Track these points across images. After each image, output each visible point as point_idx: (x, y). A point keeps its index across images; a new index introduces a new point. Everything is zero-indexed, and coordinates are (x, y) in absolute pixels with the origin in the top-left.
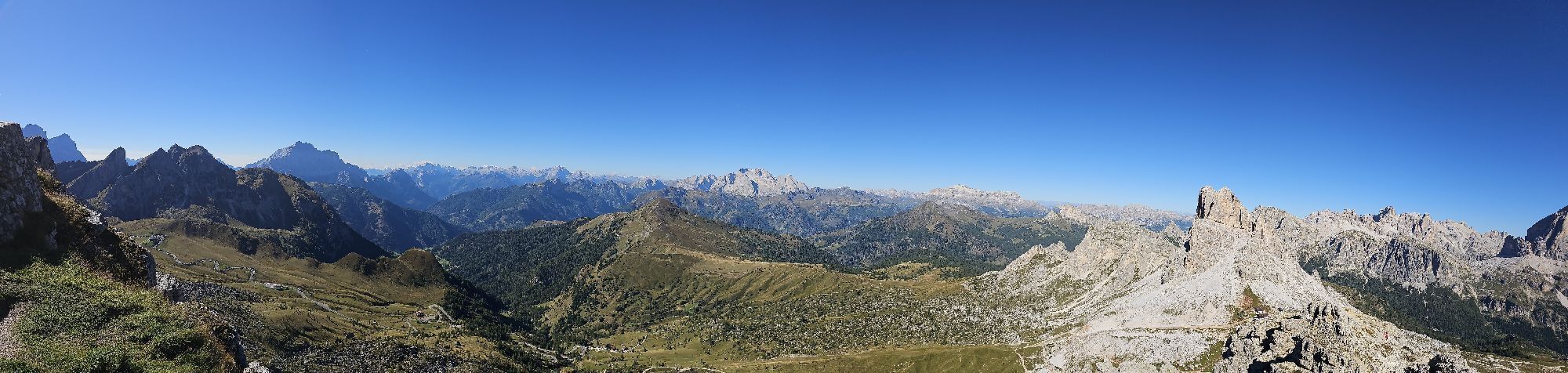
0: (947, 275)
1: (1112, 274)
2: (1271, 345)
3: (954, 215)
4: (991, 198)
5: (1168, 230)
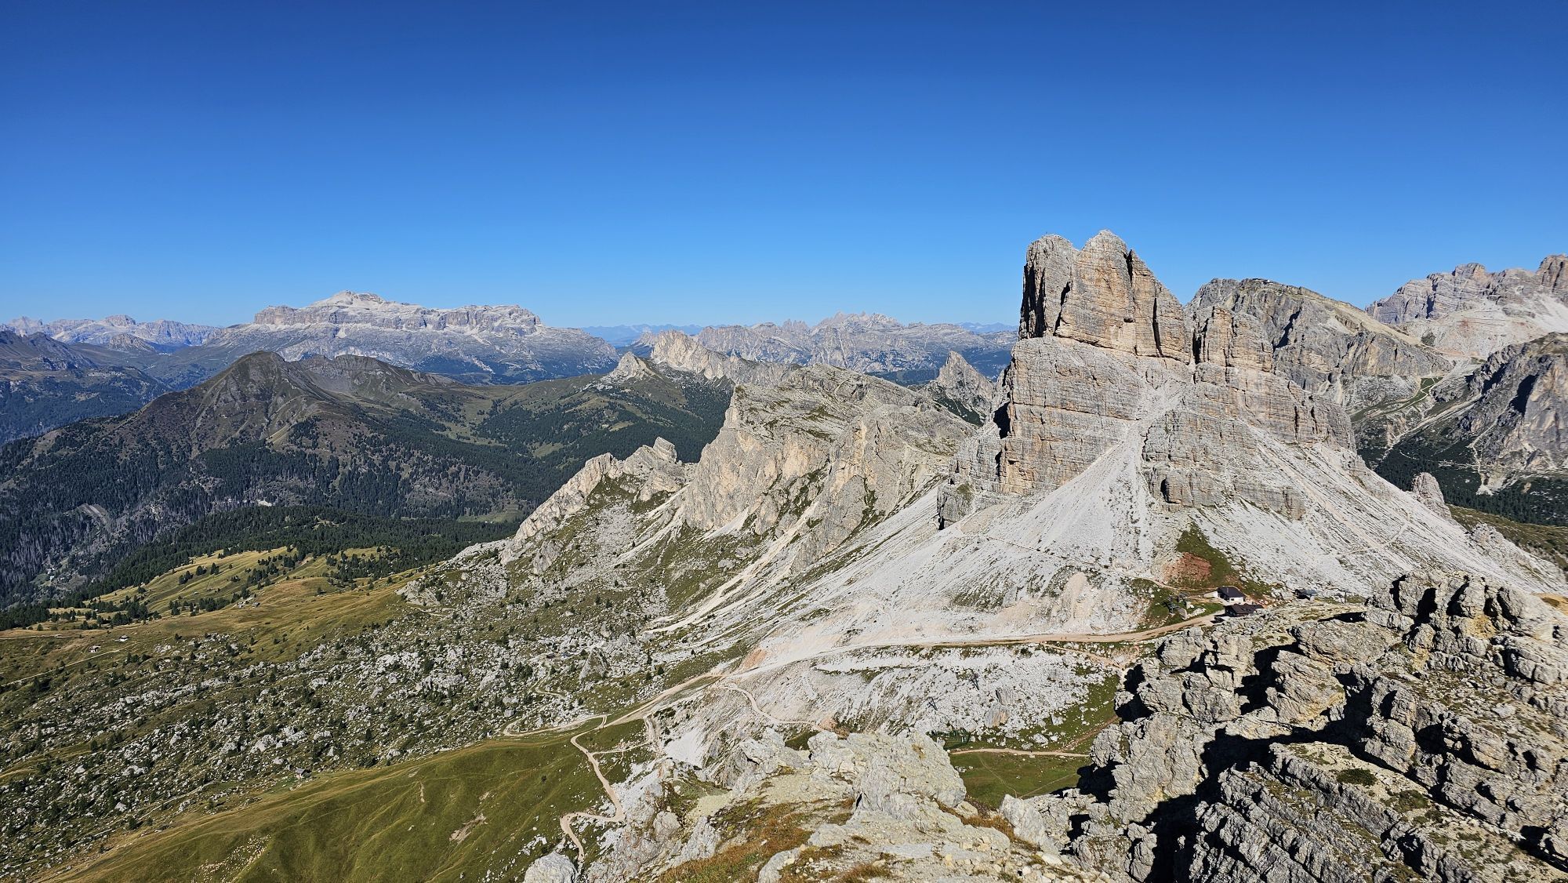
0: (347, 576)
1: (809, 513)
2: (1271, 691)
3: (344, 390)
4: (452, 328)
5: (945, 379)
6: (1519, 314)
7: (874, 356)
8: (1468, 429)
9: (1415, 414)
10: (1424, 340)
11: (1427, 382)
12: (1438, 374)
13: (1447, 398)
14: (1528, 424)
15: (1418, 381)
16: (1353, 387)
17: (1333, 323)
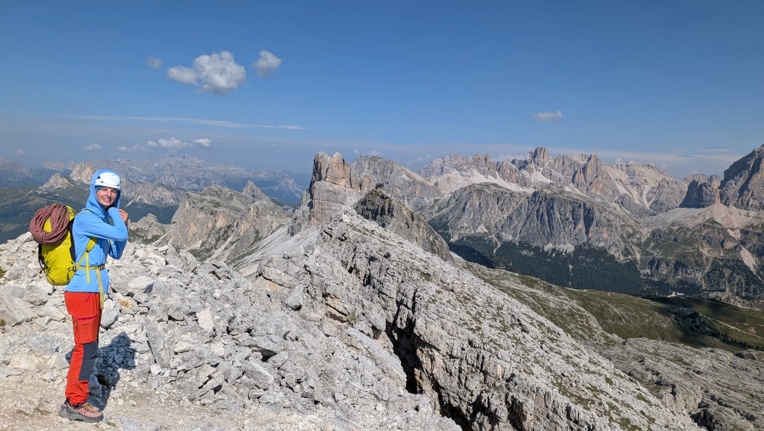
1: (229, 239)
6: (466, 176)
7: (193, 180)
8: (448, 218)
9: (431, 213)
10: (435, 184)
11: (436, 201)
12: (439, 198)
13: (442, 207)
14: (465, 217)
15: (433, 200)
16: (411, 202)
17: (404, 176)
